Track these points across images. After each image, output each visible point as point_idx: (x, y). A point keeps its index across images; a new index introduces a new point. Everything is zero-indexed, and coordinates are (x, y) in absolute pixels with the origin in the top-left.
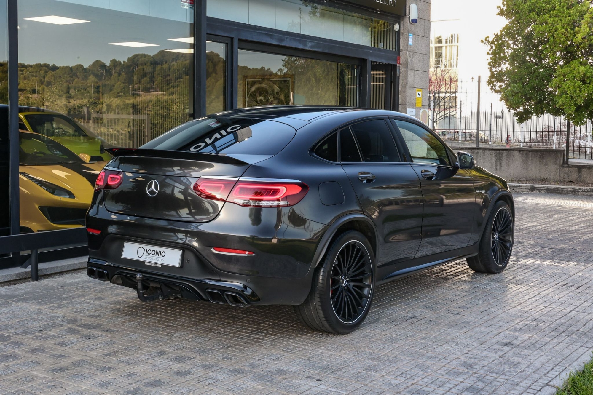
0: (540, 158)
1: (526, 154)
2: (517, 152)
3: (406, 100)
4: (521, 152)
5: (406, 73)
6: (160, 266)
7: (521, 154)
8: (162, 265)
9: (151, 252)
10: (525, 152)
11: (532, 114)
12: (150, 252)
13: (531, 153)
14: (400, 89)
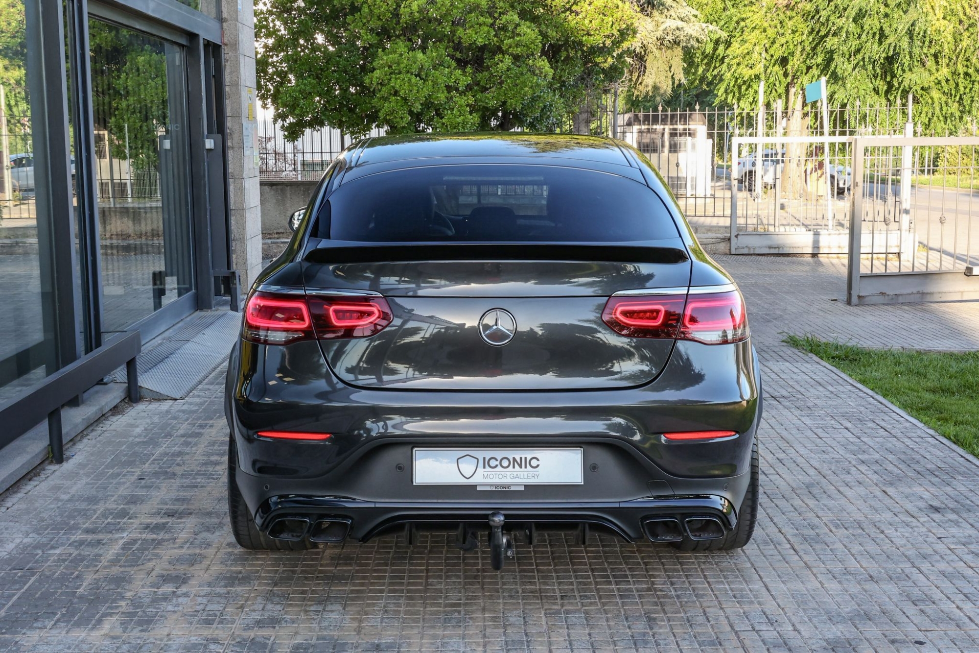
0: (304, 195)
1: (282, 190)
2: (266, 187)
3: (240, 108)
4: (274, 187)
5: (237, 62)
6: (522, 488)
7: (274, 190)
8: (525, 486)
9: (498, 463)
10: (279, 187)
11: (306, 128)
12: (493, 463)
13: (288, 188)
14: (227, 89)
